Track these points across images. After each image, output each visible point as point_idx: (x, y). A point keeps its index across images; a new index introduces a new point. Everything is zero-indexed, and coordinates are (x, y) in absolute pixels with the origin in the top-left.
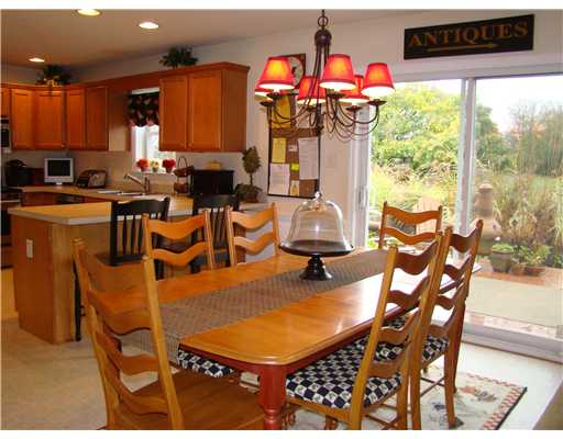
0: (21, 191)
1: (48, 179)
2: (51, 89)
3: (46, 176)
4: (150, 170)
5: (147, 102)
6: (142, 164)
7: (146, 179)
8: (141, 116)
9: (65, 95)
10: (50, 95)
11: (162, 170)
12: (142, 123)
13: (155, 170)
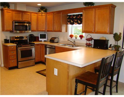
0: (34, 43)
1: (40, 39)
2: (42, 13)
3: (39, 39)
4: (74, 38)
5: (74, 17)
6: (71, 36)
7: (74, 41)
8: (72, 22)
9: (46, 15)
10: (42, 15)
11: (79, 38)
12: (72, 24)
13: (76, 38)
